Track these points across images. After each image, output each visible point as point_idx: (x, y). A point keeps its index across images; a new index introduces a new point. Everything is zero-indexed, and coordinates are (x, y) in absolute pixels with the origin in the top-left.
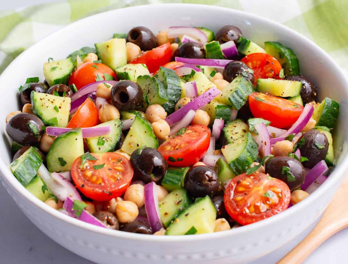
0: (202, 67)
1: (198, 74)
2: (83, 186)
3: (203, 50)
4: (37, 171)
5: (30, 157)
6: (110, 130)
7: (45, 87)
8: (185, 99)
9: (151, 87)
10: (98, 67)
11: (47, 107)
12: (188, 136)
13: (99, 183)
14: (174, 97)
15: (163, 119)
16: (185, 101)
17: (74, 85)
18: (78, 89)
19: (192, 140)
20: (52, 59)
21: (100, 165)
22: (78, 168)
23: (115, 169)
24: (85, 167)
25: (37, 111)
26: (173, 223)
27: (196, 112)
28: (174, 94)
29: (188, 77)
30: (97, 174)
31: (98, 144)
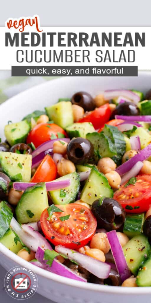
0: (140, 123)
1: (139, 129)
2: (53, 237)
3: (138, 109)
4: (9, 224)
5: (2, 212)
6: (70, 183)
7: (7, 146)
8: (131, 152)
9: (101, 142)
10: (51, 127)
11: (12, 164)
12: (140, 185)
13: (67, 233)
14: (120, 150)
15: (114, 170)
16: (131, 154)
17: (32, 143)
18: (36, 147)
19: (145, 189)
20: (11, 122)
22: (46, 220)
23: (80, 220)
24: (52, 219)
25: (3, 168)
26: (141, 271)
27: (143, 163)
28: (121, 148)
29: (130, 133)
30: (64, 225)
31: (60, 196)
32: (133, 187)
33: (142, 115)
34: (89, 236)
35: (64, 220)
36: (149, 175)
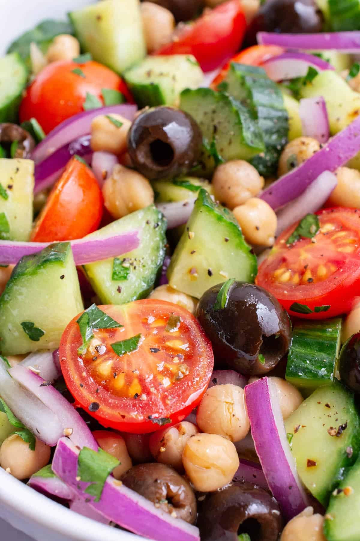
1: (324, 76)
2: (96, 406)
3: (319, 12)
6: (139, 240)
8: (303, 143)
9: (220, 118)
10: (86, 72)
12: (329, 241)
13: (132, 392)
14: (274, 137)
15: (256, 196)
16: (304, 148)
17: (34, 122)
18: (47, 131)
19: (345, 257)
21: (129, 340)
22: (76, 355)
23: (168, 348)
24: (92, 349)
26: (336, 497)
27: (336, 174)
28: (274, 130)
29: (299, 85)
30: (126, 368)
31: (113, 279)
32: (310, 246)
33: (331, 30)
34: (193, 397)
35: (125, 353)
36: (354, 210)
